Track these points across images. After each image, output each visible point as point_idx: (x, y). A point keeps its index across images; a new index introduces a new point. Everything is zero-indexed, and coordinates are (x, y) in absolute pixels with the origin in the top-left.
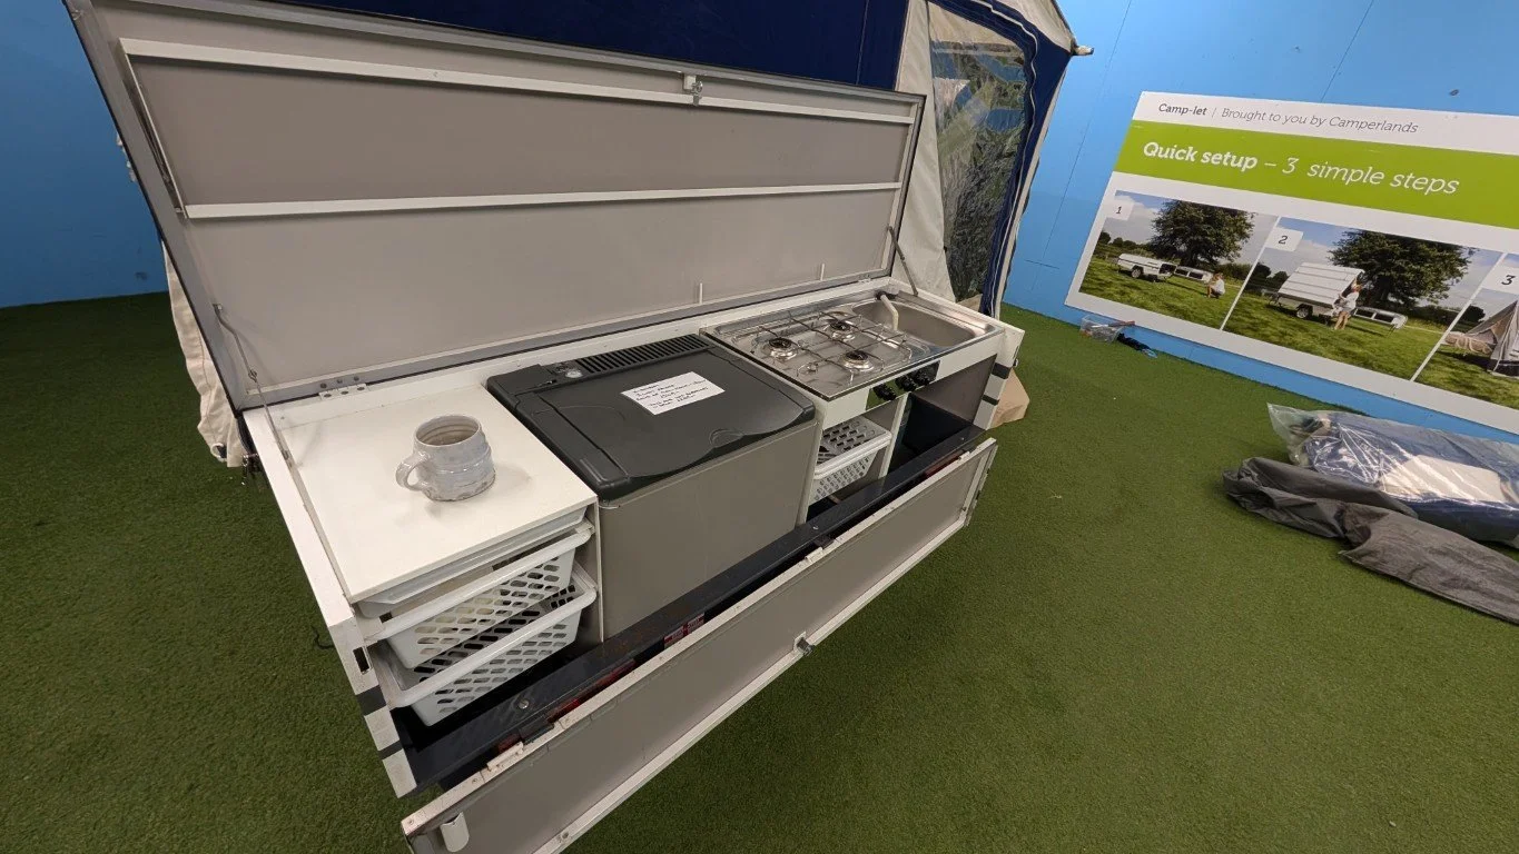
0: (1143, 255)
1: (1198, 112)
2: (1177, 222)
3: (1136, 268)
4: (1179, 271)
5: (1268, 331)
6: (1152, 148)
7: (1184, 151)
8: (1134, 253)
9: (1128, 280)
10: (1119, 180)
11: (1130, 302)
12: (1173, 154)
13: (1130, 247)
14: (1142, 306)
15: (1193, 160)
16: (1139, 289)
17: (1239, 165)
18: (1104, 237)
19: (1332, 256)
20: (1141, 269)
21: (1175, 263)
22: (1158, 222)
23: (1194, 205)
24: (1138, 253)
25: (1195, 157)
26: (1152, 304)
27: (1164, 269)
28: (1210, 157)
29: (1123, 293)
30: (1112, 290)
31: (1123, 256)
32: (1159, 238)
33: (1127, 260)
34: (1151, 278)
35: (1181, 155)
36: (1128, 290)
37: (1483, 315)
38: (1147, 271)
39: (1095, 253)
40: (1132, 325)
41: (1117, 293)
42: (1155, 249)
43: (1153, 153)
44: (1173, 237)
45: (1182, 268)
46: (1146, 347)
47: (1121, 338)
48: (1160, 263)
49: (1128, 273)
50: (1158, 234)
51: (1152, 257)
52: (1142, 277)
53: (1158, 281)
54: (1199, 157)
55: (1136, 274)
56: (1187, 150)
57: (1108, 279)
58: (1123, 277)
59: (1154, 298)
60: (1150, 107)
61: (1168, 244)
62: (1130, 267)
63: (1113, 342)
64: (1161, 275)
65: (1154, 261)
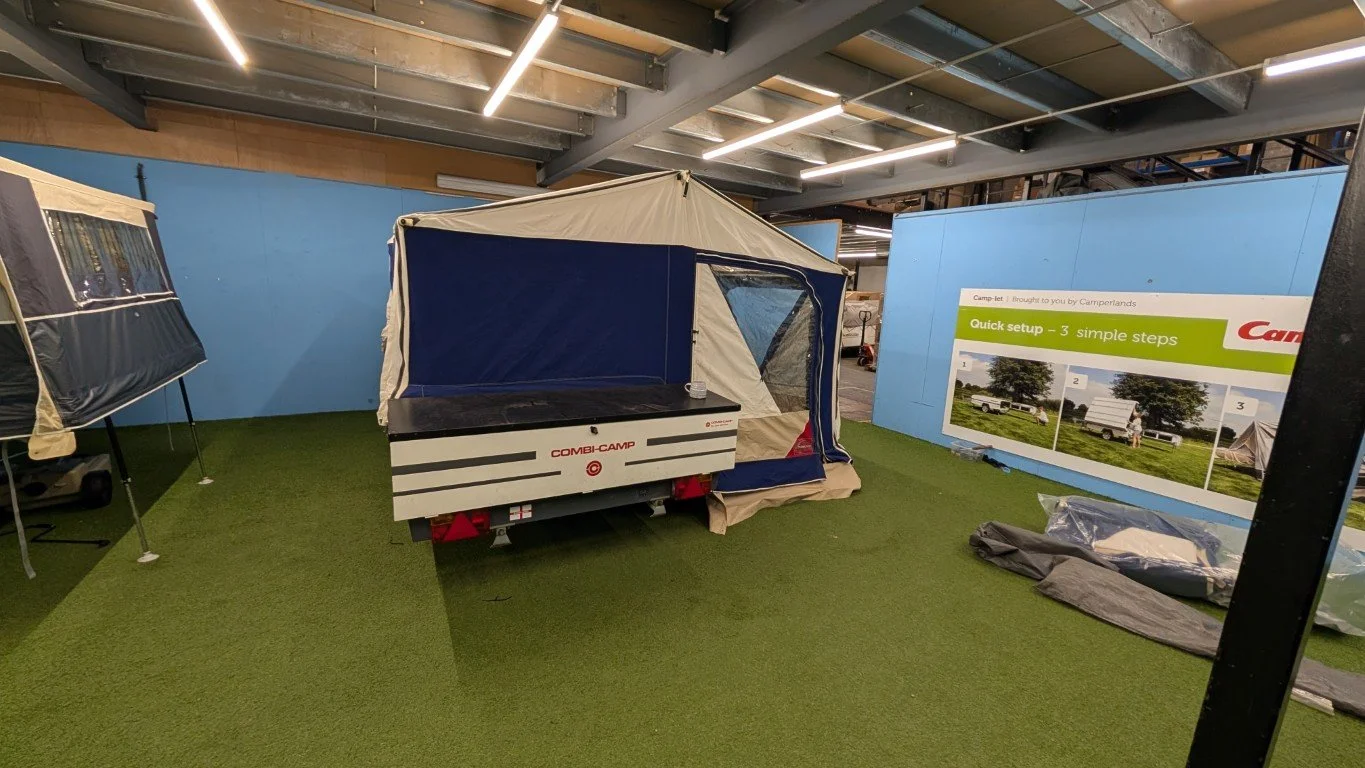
0: (986, 395)
1: (996, 299)
2: (1003, 371)
3: (984, 404)
4: (1013, 406)
5: (1087, 450)
6: (975, 323)
7: (996, 324)
8: (980, 394)
9: (981, 414)
10: (959, 345)
11: (986, 430)
12: (989, 326)
13: (976, 390)
14: (995, 433)
15: (1002, 329)
16: (991, 421)
17: (1032, 331)
18: (958, 383)
19: (1112, 392)
20: (987, 405)
21: (1009, 401)
22: (991, 372)
23: (1011, 359)
24: (983, 394)
25: (1003, 327)
26: (1001, 432)
27: (1003, 405)
28: (1013, 327)
29: (980, 424)
30: (972, 421)
31: (973, 396)
32: (995, 382)
33: (977, 399)
34: (996, 412)
35: (994, 326)
36: (982, 421)
37: (1234, 434)
38: (992, 407)
39: (955, 394)
40: (990, 448)
41: (975, 424)
42: (995, 391)
43: (977, 326)
44: (1003, 382)
45: (1015, 404)
46: (1004, 465)
47: (985, 459)
48: (999, 401)
49: (980, 409)
50: (993, 380)
51: (993, 396)
52: (990, 411)
53: (1001, 414)
54: (1005, 327)
55: (985, 409)
56: (998, 323)
57: (967, 413)
58: (977, 412)
59: (1002, 427)
60: (968, 298)
61: (1001, 387)
62: (980, 404)
63: (977, 461)
64: (1001, 410)
65: (994, 399)
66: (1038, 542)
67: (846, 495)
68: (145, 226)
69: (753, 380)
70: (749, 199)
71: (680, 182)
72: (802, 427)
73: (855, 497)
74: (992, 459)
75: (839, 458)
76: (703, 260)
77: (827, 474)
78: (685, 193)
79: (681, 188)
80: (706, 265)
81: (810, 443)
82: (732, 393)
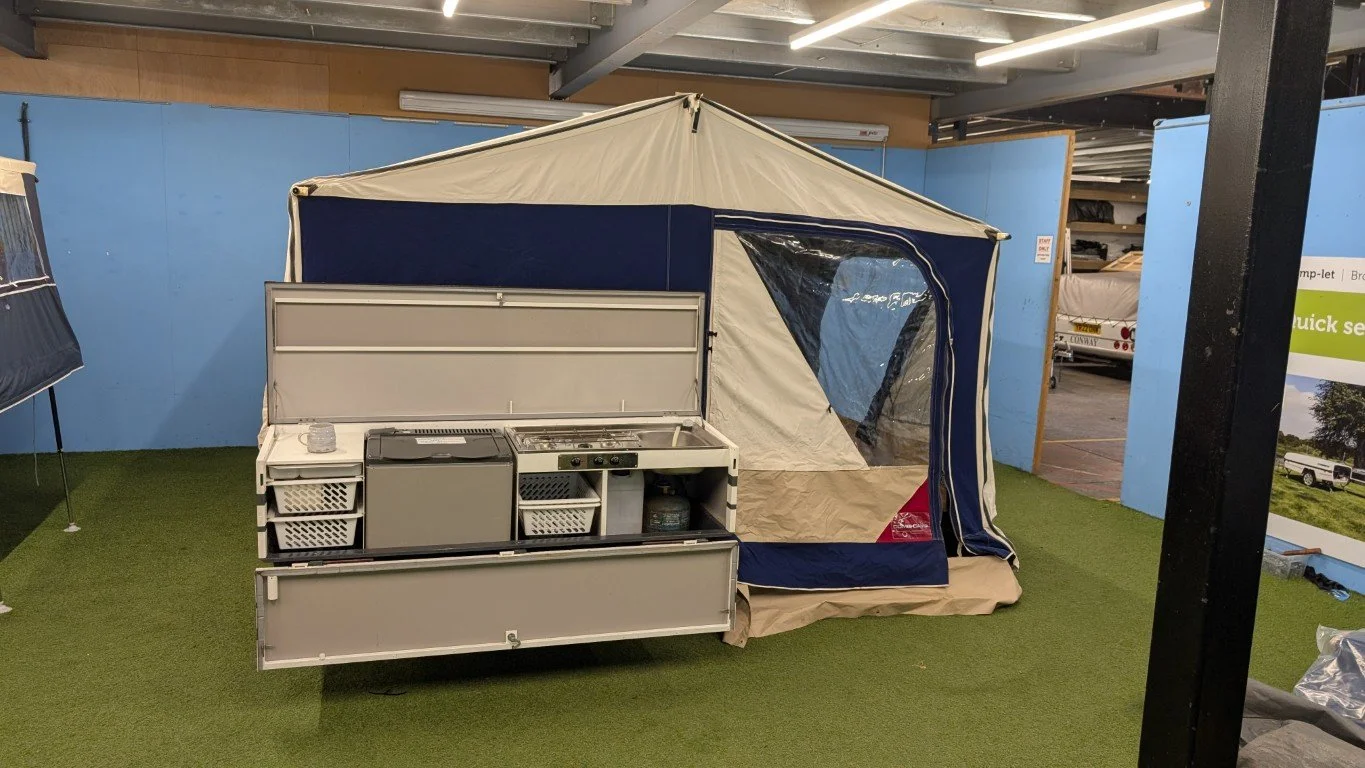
0: (1310, 453)
1: (1326, 275)
2: (1337, 410)
3: (1305, 471)
4: (1356, 476)
7: (1324, 322)
8: (1299, 452)
9: (1302, 489)
11: (1310, 520)
12: (1313, 324)
13: (1294, 443)
14: (1325, 526)
15: (1335, 331)
16: (1318, 502)
20: (1312, 473)
21: (1348, 465)
22: (1317, 409)
23: (1351, 386)
24: (1304, 451)
25: (1336, 327)
26: (1335, 523)
27: (1339, 472)
28: (1353, 327)
29: (1300, 508)
30: (1286, 502)
31: (1287, 456)
32: (1324, 430)
33: (1295, 462)
34: (1326, 486)
35: (1321, 325)
36: (1304, 503)
38: (1320, 476)
40: (1317, 553)
41: (1292, 507)
42: (1324, 446)
44: (1337, 429)
45: (1359, 471)
46: (1340, 587)
47: (1310, 574)
48: (1331, 464)
49: (1299, 479)
50: (1321, 425)
51: (1321, 456)
52: (1316, 484)
53: (1335, 489)
54: (1340, 327)
55: (1308, 480)
56: (1327, 320)
58: (1295, 484)
59: (1336, 514)
61: (1335, 438)
62: (1299, 470)
63: (1290, 575)
64: (1337, 482)
65: (1322, 461)
66: (1263, 698)
67: (987, 608)
68: (23, 193)
69: (816, 410)
70: (924, 97)
71: (687, 112)
72: (910, 492)
73: (1001, 616)
74: (1321, 575)
75: (989, 548)
76: (725, 225)
77: (952, 577)
78: (695, 125)
79: (689, 120)
80: (732, 233)
81: (925, 519)
82: (777, 428)
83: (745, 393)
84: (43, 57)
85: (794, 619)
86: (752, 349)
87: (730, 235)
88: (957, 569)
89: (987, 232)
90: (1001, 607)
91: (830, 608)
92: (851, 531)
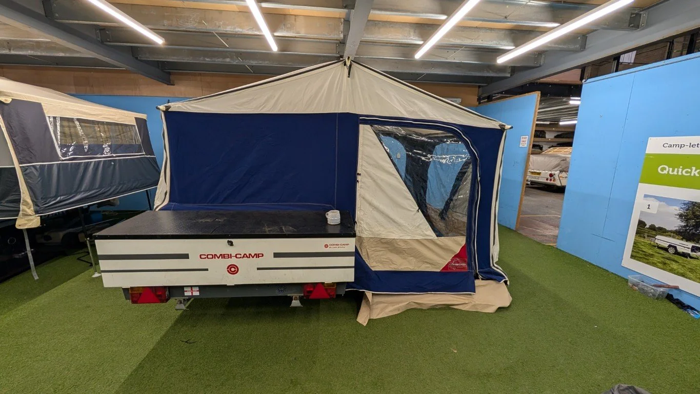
0: (674, 237)
1: (693, 146)
2: (696, 217)
3: (670, 246)
6: (663, 169)
7: (689, 170)
8: (664, 235)
9: (667, 255)
10: (644, 189)
11: (671, 271)
12: (681, 172)
13: (662, 231)
14: (683, 275)
15: (697, 175)
16: (678, 262)
18: (641, 224)
20: (675, 248)
22: (681, 216)
24: (670, 236)
25: (698, 173)
26: (691, 275)
27: (694, 249)
29: (665, 264)
30: (655, 260)
31: (657, 237)
32: (685, 226)
33: (663, 241)
34: (684, 255)
35: (687, 172)
36: (668, 262)
38: (680, 249)
39: (637, 233)
40: (676, 288)
41: (659, 262)
42: (683, 234)
43: (665, 172)
44: (695, 227)
46: (692, 309)
47: (669, 297)
48: (690, 244)
49: (666, 250)
50: (683, 224)
51: (682, 239)
52: (677, 253)
53: (691, 258)
55: (671, 251)
56: (692, 170)
57: (650, 252)
58: (662, 252)
59: (691, 270)
60: (655, 145)
61: (694, 231)
62: (666, 245)
63: (659, 298)
64: (693, 254)
65: (684, 242)
67: (492, 310)
68: (134, 124)
69: (412, 211)
71: (345, 67)
72: (458, 250)
73: (501, 314)
74: (678, 300)
75: (494, 276)
76: (365, 122)
77: (477, 290)
78: (349, 74)
79: (346, 71)
80: (369, 126)
81: (465, 262)
82: (391, 219)
83: (376, 203)
84: (174, 85)
85: (395, 310)
86: (379, 181)
87: (368, 127)
88: (479, 286)
89: (500, 125)
90: (500, 309)
91: (414, 304)
92: (429, 265)
